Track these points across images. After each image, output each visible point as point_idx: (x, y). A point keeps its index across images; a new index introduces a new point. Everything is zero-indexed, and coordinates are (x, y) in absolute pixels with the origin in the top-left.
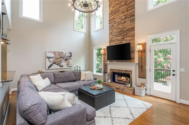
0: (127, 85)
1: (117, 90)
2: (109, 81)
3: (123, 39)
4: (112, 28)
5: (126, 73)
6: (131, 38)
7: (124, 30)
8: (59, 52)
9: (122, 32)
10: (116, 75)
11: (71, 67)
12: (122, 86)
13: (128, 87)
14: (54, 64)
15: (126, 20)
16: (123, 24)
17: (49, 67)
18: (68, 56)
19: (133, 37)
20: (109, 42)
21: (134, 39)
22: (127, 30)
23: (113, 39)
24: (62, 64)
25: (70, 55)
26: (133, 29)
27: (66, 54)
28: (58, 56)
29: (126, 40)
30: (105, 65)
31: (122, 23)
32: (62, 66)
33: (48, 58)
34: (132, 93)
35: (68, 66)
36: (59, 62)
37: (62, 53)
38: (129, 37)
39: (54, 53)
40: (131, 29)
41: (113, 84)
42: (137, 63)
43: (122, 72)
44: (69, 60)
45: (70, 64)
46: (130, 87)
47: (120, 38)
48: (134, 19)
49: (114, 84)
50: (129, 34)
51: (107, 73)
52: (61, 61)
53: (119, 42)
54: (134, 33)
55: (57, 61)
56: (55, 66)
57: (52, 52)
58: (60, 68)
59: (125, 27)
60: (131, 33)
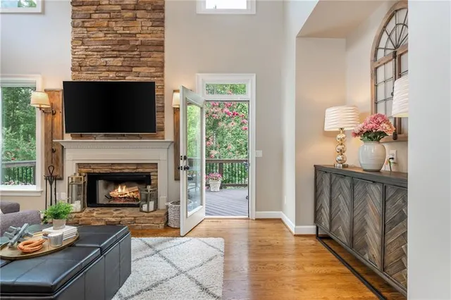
0: (145, 207)
2: (77, 206)
3: (128, 69)
4: (86, 24)
5: (141, 170)
6: (153, 70)
7: (132, 43)
9: (123, 47)
10: (100, 184)
12: (128, 214)
13: (148, 212)
15: (139, 13)
16: (130, 24)
19: (160, 70)
20: (73, 70)
21: (163, 76)
22: (142, 44)
23: (88, 62)
26: (160, 46)
29: (139, 73)
30: (53, 151)
31: (126, 20)
34: (162, 226)
38: (147, 66)
40: (152, 45)
41: (94, 214)
42: (173, 142)
43: (126, 171)
46: (155, 210)
47: (118, 62)
48: (162, 20)
49: (96, 213)
50: (149, 59)
51: (61, 179)
53: (112, 75)
54: (163, 57)
59: (136, 34)
60: (155, 55)
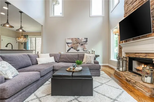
1: (127, 82)
8: (76, 38)
11: (87, 51)
14: (72, 49)
17: (68, 51)
18: (84, 42)
24: (79, 48)
25: (85, 41)
27: (81, 39)
28: (75, 41)
32: (79, 50)
33: (68, 43)
35: (84, 51)
36: (76, 47)
37: (78, 39)
39: (72, 39)
44: (85, 45)
45: (86, 49)
52: (77, 46)
55: (74, 46)
56: (72, 50)
57: (70, 38)
58: (77, 52)
